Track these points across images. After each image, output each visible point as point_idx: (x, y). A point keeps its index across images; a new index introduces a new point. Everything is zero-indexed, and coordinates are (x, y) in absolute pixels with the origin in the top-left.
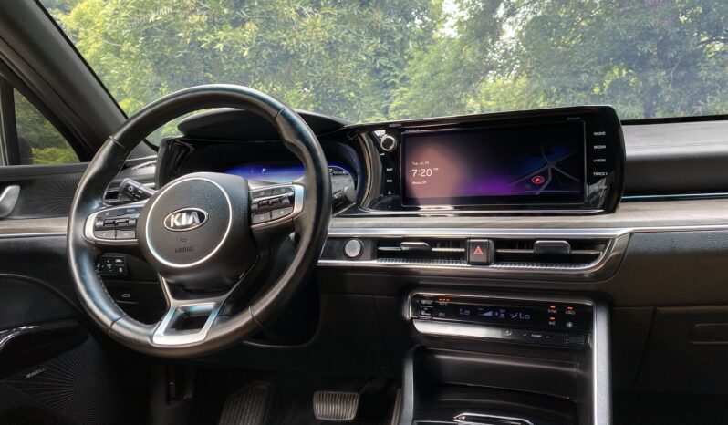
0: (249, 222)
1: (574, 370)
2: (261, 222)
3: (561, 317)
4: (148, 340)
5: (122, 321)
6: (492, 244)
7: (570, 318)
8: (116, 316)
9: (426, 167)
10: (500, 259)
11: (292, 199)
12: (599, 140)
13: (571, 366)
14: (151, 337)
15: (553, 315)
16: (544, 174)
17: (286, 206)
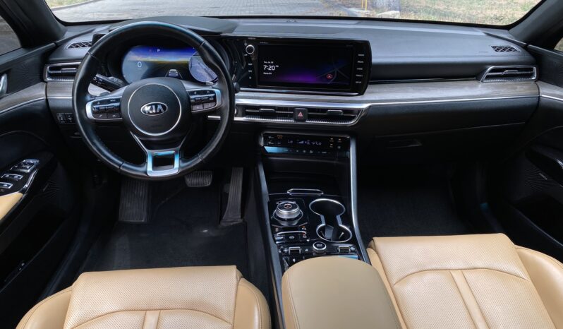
0: (191, 110)
1: (335, 162)
2: (197, 109)
3: (336, 144)
4: (145, 175)
5: (124, 164)
6: (307, 111)
7: (339, 144)
8: (121, 163)
9: (272, 65)
10: (310, 118)
11: (215, 97)
12: (361, 58)
13: (333, 160)
14: (146, 172)
15: (331, 143)
16: (333, 74)
17: (211, 102)
